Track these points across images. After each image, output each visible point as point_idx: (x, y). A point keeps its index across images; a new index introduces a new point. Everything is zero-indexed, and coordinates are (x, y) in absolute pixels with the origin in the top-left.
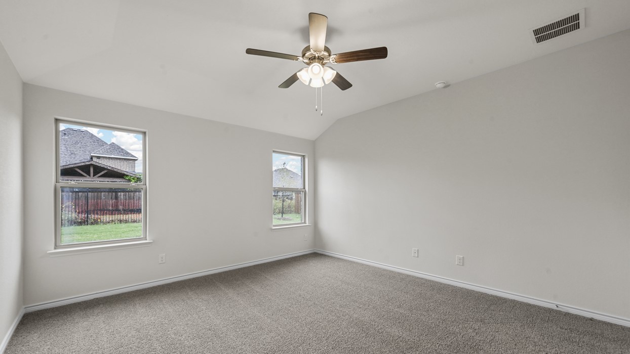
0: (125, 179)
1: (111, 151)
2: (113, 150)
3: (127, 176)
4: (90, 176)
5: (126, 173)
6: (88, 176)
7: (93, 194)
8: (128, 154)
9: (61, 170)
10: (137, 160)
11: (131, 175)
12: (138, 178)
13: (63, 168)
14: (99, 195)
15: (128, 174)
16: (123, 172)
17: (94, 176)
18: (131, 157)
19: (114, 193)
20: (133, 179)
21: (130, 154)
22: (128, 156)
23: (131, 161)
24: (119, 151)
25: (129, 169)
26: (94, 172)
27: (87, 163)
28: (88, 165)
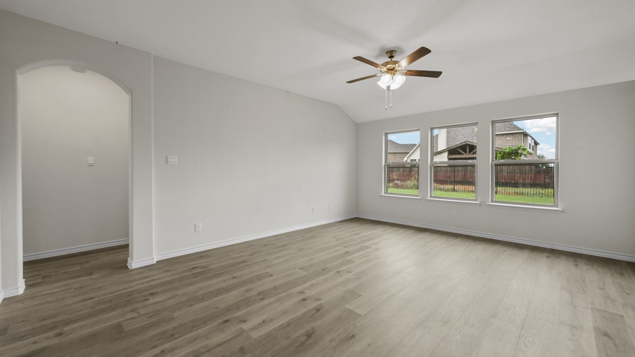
4: (466, 153)
8: (516, 128)
17: (469, 153)
18: (517, 130)
20: (500, 153)
22: (514, 131)
23: (518, 135)
24: (507, 127)
25: (515, 143)
26: (469, 150)
27: (464, 144)
28: (464, 145)
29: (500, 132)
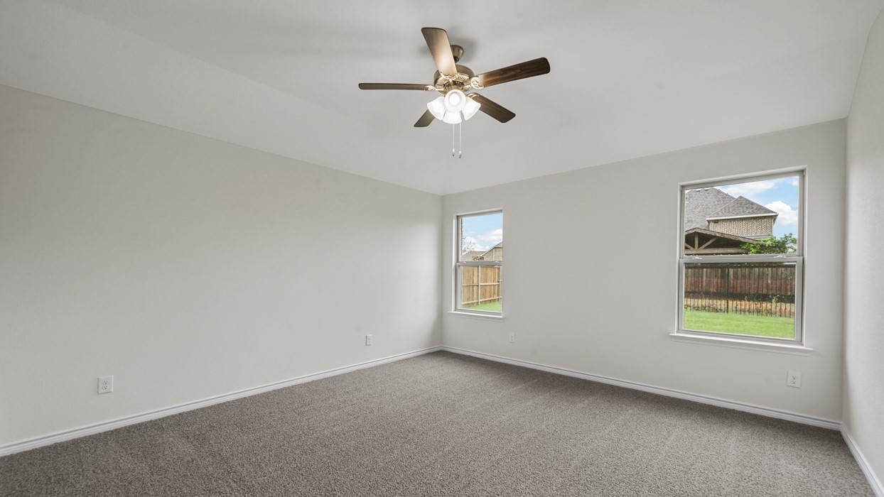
0: (740, 247)
1: (734, 210)
2: (738, 207)
3: (744, 243)
4: (694, 247)
5: (742, 240)
6: (692, 248)
7: (693, 270)
8: (761, 208)
9: (686, 236)
10: (777, 215)
11: (751, 241)
12: (762, 246)
13: (686, 233)
14: (701, 273)
15: (746, 240)
16: (738, 239)
17: (699, 247)
18: (765, 212)
19: (720, 270)
20: (754, 247)
21: (765, 208)
22: (760, 213)
23: (765, 220)
24: (747, 208)
25: (762, 233)
26: (699, 242)
27: (691, 232)
28: (692, 234)
29: (737, 214)
